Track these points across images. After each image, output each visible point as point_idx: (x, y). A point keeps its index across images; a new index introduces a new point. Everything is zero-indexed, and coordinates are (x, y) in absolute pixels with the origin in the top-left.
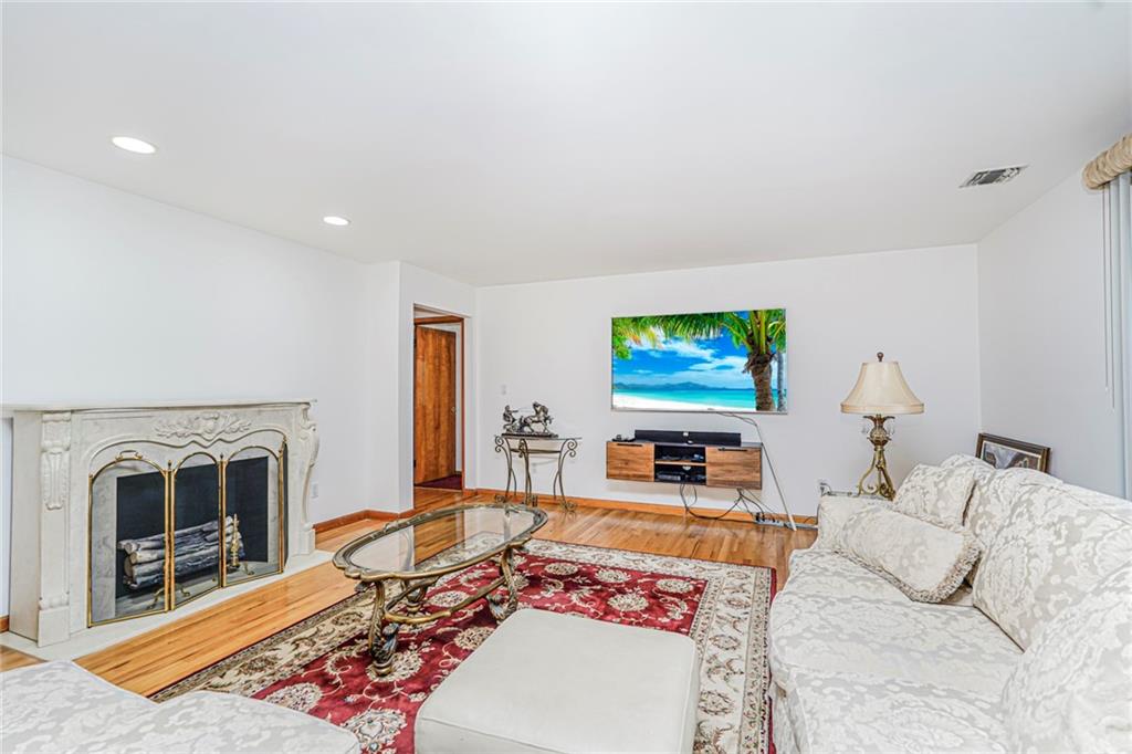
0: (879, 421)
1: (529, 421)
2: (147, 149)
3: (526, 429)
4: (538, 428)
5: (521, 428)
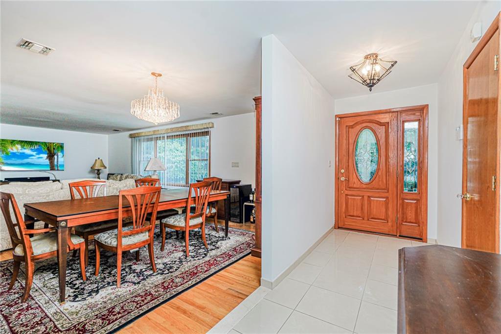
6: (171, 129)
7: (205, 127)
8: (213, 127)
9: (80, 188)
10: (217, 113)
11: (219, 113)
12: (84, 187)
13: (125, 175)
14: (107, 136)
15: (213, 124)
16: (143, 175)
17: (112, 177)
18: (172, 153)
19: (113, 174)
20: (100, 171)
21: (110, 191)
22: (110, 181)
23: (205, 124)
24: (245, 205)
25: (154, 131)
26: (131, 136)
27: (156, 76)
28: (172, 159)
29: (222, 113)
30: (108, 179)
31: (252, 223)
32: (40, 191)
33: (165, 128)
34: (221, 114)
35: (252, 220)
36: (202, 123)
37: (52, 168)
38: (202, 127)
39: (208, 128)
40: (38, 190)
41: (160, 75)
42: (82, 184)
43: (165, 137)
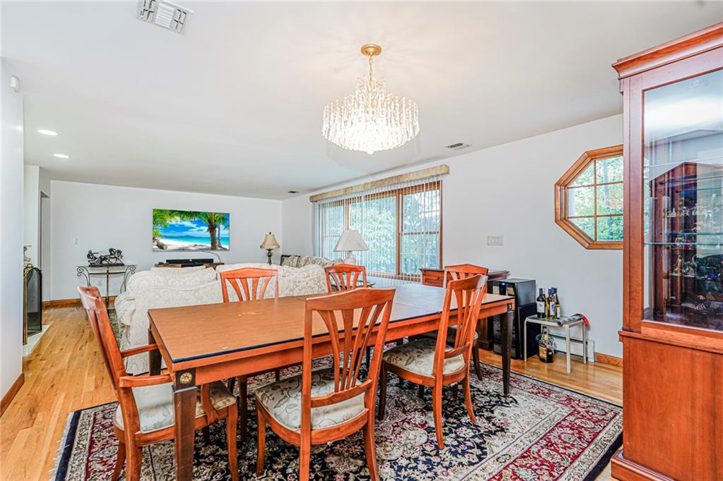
0: (270, 250)
1: (108, 257)
2: (54, 134)
3: (104, 262)
4: (113, 261)
5: (101, 262)
6: (372, 182)
7: (434, 174)
8: (448, 173)
9: (238, 281)
10: (462, 144)
11: (465, 143)
12: (244, 280)
13: (304, 259)
14: (281, 201)
15: (447, 167)
16: (331, 257)
17: (286, 260)
18: (368, 225)
19: (289, 256)
20: (272, 251)
21: (284, 284)
22: (285, 267)
23: (433, 168)
24: (527, 322)
25: (346, 189)
26: (313, 199)
27: (369, 54)
28: (367, 234)
29: (469, 144)
30: (281, 265)
31: (542, 360)
32: (188, 283)
33: (363, 183)
34: (468, 146)
35: (543, 355)
36: (427, 168)
37: (214, 247)
38: (428, 175)
39: (438, 175)
40: (184, 281)
41: (378, 50)
42: (242, 274)
43: (363, 197)
